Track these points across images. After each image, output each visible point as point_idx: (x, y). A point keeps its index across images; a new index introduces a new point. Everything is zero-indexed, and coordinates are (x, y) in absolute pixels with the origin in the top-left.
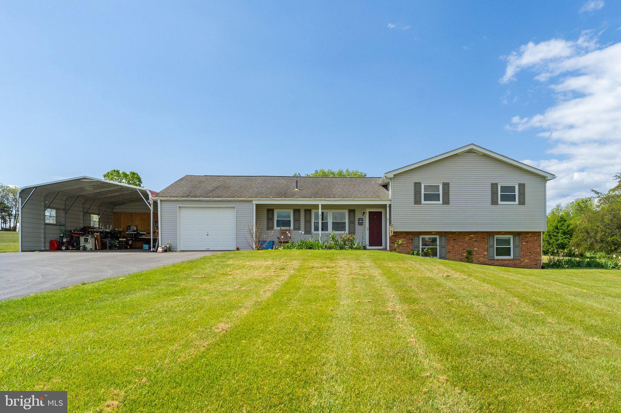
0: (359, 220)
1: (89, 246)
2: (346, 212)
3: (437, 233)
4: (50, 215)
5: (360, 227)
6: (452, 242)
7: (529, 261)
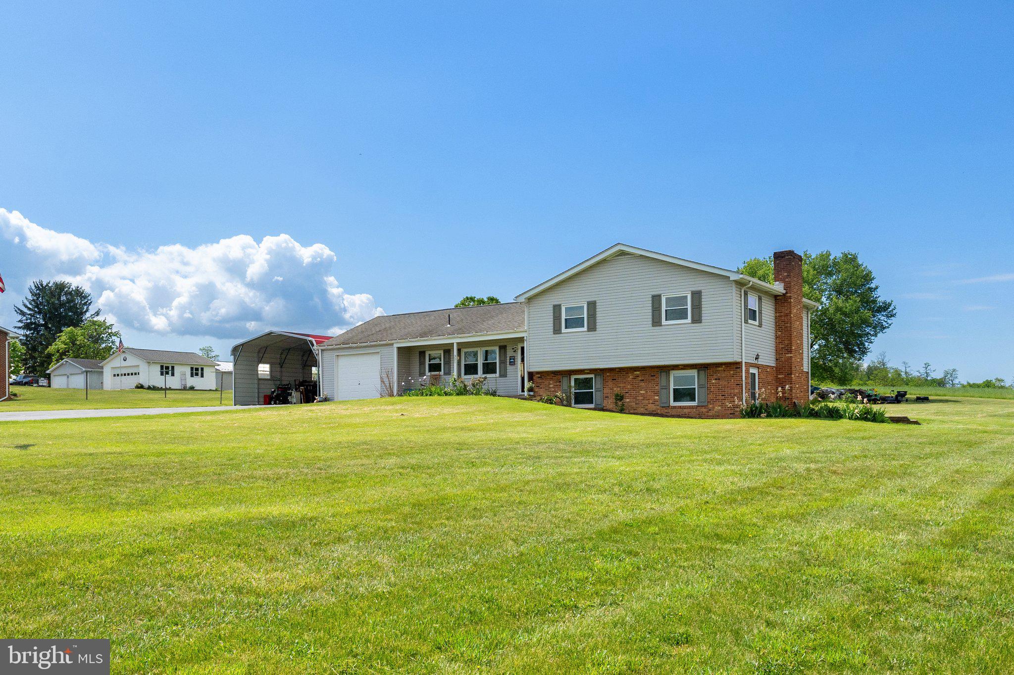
0: (510, 359)
1: (294, 400)
2: (497, 349)
3: (592, 371)
4: (264, 369)
5: (512, 367)
6: (610, 384)
7: (722, 408)
